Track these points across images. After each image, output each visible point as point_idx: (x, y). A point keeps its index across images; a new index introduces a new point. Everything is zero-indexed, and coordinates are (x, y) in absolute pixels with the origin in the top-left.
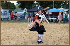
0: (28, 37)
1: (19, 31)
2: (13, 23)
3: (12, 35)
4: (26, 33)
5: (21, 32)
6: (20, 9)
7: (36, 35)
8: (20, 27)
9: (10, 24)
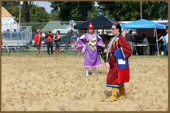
0: (73, 94)
1: (52, 77)
2: (40, 58)
3: (34, 90)
4: (68, 84)
5: (58, 81)
6: (59, 22)
7: (94, 89)
8: (55, 67)
9: (33, 59)
